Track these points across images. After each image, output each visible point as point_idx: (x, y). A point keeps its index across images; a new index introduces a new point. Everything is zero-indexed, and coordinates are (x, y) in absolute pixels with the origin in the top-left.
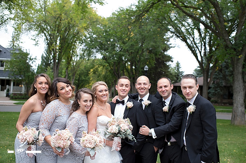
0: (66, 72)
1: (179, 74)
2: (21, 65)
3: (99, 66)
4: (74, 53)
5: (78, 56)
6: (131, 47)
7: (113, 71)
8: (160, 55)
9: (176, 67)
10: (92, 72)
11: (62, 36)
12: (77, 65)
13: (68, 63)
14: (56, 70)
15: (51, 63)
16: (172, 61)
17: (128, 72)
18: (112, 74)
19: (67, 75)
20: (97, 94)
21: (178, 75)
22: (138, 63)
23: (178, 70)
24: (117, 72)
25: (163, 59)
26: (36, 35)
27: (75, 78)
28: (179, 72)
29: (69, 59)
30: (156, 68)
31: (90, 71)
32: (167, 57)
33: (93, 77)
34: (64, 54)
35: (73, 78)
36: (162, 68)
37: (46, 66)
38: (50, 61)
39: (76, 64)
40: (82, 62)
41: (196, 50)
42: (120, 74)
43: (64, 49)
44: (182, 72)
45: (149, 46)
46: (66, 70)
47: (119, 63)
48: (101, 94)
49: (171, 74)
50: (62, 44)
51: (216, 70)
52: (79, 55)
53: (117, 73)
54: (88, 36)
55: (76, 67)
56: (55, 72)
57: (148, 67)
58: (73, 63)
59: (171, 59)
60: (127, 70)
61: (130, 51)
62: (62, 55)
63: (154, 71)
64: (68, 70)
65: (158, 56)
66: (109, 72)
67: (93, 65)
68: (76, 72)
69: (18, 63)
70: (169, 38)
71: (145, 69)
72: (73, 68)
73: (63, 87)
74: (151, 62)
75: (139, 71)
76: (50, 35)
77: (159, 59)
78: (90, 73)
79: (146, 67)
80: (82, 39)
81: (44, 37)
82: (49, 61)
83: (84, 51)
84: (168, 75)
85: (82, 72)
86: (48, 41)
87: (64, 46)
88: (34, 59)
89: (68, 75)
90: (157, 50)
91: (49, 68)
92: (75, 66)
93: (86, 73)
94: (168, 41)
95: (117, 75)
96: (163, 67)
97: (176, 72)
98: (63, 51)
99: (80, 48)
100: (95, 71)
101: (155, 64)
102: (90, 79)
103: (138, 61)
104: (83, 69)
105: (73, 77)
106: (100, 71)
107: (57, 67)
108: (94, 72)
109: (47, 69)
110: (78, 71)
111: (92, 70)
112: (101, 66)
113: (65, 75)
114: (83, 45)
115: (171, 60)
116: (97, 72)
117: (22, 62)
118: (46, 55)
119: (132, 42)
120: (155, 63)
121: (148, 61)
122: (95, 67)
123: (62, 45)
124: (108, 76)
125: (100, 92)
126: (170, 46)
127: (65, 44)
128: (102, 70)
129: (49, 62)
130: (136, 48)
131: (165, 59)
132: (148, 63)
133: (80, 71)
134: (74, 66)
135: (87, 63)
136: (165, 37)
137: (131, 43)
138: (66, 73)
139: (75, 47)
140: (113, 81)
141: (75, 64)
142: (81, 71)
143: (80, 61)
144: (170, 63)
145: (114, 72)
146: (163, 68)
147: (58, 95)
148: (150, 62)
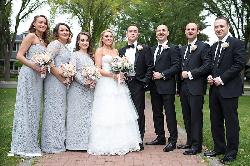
11: (95, 17)
16: (208, 41)
20: (104, 39)
26: (70, 18)
32: (203, 36)
34: (97, 35)
41: (232, 27)
43: (98, 30)
45: (181, 23)
50: (96, 25)
54: (121, 17)
70: (204, 16)
73: (63, 29)
74: (185, 41)
76: (84, 17)
80: (115, 20)
81: (78, 19)
86: (82, 24)
87: (98, 27)
94: (204, 20)
98: (97, 32)
114: (116, 27)
119: (165, 20)
121: (182, 41)
123: (96, 27)
126: (206, 24)
127: (99, 26)
131: (200, 38)
132: (182, 42)
136: (200, 15)
137: (164, 22)
147: (57, 35)
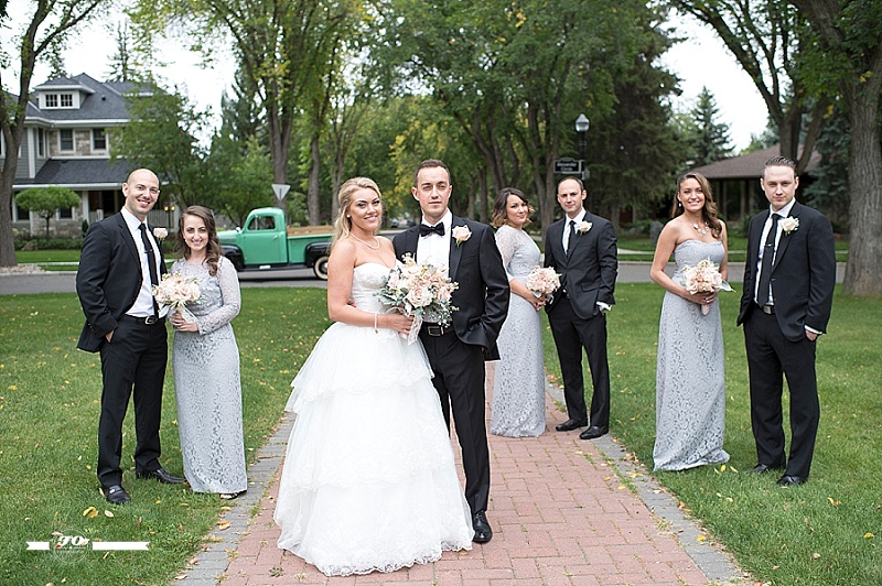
0: (311, 151)
1: (712, 136)
2: (165, 137)
3: (426, 123)
4: (333, 84)
5: (348, 92)
6: (525, 53)
7: (473, 137)
8: (631, 73)
9: (700, 110)
10: (400, 146)
12: (346, 125)
13: (319, 120)
14: (278, 148)
15: (258, 122)
16: (679, 93)
17: (523, 141)
18: (471, 149)
19: (316, 160)
20: (353, 212)
21: (707, 139)
22: (555, 105)
23: (707, 120)
24: (488, 143)
25: (646, 87)
26: (202, 31)
27: (343, 169)
28: (712, 126)
29: (321, 108)
30: (621, 120)
31: (393, 142)
33: (404, 162)
34: (301, 90)
35: (337, 172)
36: (642, 119)
37: (243, 135)
38: (256, 116)
39: (344, 121)
40: (363, 111)
42: (496, 148)
44: (721, 126)
45: (582, 48)
46: (311, 144)
47: (491, 109)
48: (362, 211)
49: (675, 138)
50: (294, 56)
51: (826, 116)
52: (352, 88)
53: (485, 146)
55: (344, 132)
56: (278, 154)
57: (587, 121)
58: (334, 118)
59: (672, 83)
60: (520, 134)
61: (524, 69)
62: (297, 97)
63: (615, 131)
64: (320, 146)
65: (626, 76)
66: (460, 142)
67: (404, 121)
68: (345, 149)
69: (154, 134)
70: (664, 9)
71: (578, 129)
72: (333, 135)
74: (600, 99)
75: (561, 137)
77: (631, 86)
78: (394, 150)
79: (583, 118)
82: (250, 118)
83: (369, 73)
84: (665, 141)
85: (367, 146)
87: (301, 63)
88: (203, 116)
89: (321, 162)
90: (612, 62)
91: (253, 141)
92: (342, 129)
93: (381, 151)
95: (486, 151)
96: (645, 116)
97: (701, 127)
99: (352, 66)
100: (410, 144)
101: (615, 106)
102: (396, 170)
103: (556, 101)
104: (369, 138)
105: (336, 168)
106: (429, 140)
107: (282, 137)
108: (409, 148)
109: (246, 147)
110: (353, 146)
111: (400, 139)
112: (431, 124)
113: (309, 161)
115: (676, 86)
116: (417, 146)
117: (165, 128)
118: (240, 96)
120: (616, 103)
121: (590, 98)
122: (411, 129)
123: (295, 62)
124: (456, 156)
125: (359, 205)
127: (304, 57)
128: (434, 135)
129: (252, 121)
130: (544, 57)
131: (650, 86)
132: (589, 104)
133: (358, 143)
134: (338, 127)
135: (384, 114)
138: (314, 156)
139: (335, 62)
140: (475, 173)
141: (339, 121)
142: (362, 144)
143: (358, 109)
144: (672, 96)
145: (476, 142)
146: (647, 119)
148: (596, 101)
